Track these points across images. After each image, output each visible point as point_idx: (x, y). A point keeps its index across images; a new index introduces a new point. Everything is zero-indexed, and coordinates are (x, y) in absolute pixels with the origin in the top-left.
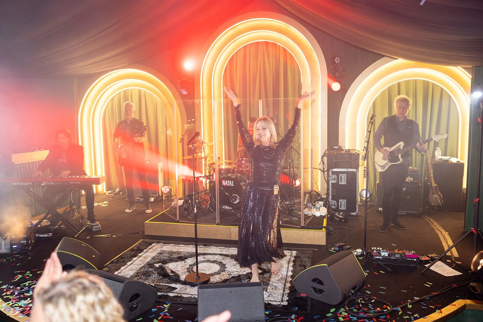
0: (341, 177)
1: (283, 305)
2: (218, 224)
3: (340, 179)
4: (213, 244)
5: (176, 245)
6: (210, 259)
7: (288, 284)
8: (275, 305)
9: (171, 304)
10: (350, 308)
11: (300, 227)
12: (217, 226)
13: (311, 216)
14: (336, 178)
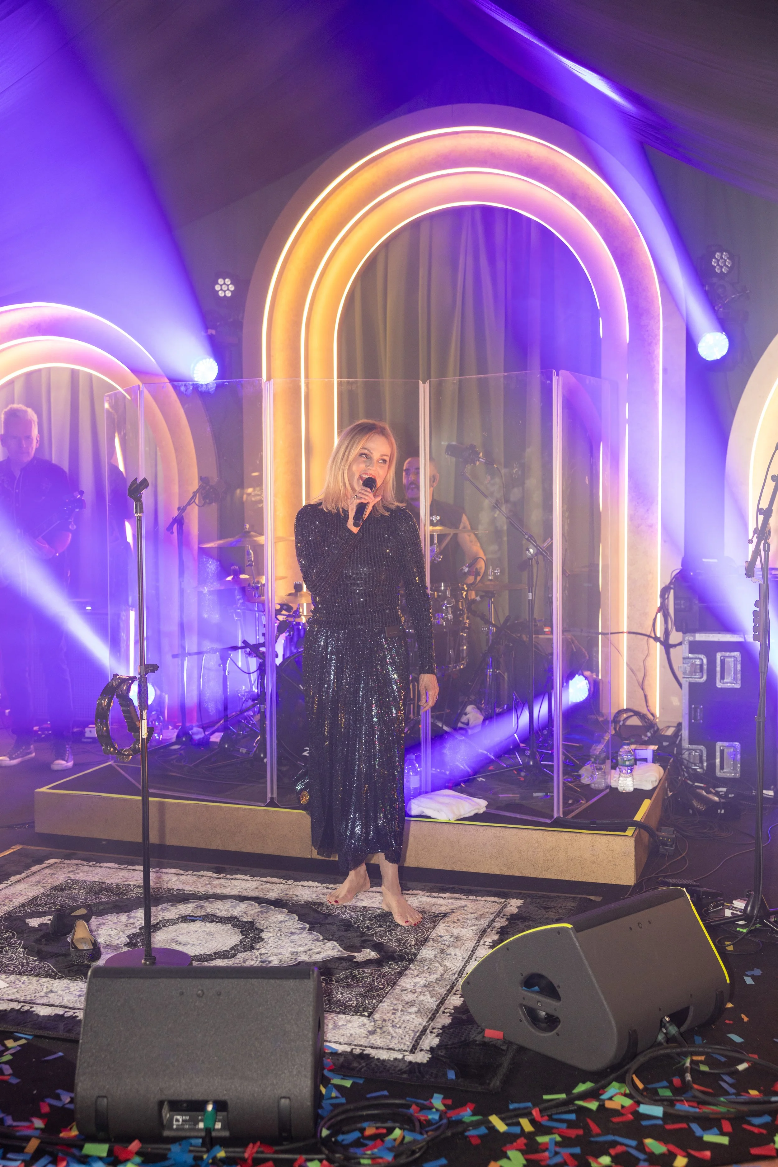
0: (723, 662)
1: (410, 1062)
2: (272, 804)
3: (718, 669)
4: (246, 868)
5: (122, 867)
6: (218, 911)
7: (454, 998)
8: (384, 1061)
9: (30, 1037)
10: (650, 1086)
11: (549, 821)
12: (268, 811)
13: (601, 791)
14: (705, 667)
